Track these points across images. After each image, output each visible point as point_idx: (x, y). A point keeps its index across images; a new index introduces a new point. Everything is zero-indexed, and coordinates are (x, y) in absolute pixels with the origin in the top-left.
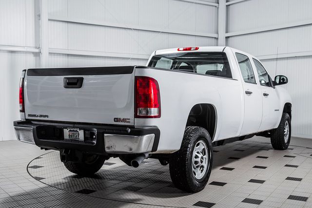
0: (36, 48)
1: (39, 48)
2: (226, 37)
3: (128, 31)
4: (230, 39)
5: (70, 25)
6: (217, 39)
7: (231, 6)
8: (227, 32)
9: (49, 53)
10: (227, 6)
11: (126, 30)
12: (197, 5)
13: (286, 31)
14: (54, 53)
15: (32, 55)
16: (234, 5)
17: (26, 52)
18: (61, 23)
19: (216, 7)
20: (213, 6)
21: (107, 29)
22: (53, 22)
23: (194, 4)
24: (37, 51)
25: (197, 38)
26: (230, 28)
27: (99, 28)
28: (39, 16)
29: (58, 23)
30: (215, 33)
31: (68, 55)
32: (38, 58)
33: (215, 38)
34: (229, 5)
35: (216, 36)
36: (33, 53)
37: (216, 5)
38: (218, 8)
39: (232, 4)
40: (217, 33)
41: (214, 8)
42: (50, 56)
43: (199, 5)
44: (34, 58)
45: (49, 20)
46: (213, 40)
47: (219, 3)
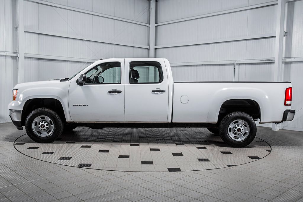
0: (14, 53)
1: (16, 53)
2: (155, 49)
3: (85, 42)
4: (158, 50)
5: (40, 36)
6: (149, 49)
7: (158, 27)
8: (156, 45)
9: (25, 57)
10: (156, 27)
11: (83, 41)
12: (135, 24)
13: (196, 46)
14: (28, 57)
15: (11, 58)
16: (161, 26)
17: (6, 56)
18: (33, 35)
19: (148, 26)
20: (146, 26)
21: (69, 40)
22: (27, 33)
23: (132, 24)
24: (15, 55)
25: (135, 49)
26: (158, 43)
27: (63, 39)
28: (17, 28)
29: (31, 34)
30: (147, 46)
31: (39, 59)
32: (15, 60)
33: (147, 49)
34: (157, 26)
35: (148, 47)
36: (11, 56)
37: (148, 25)
38: (149, 27)
39: (159, 25)
40: (149, 45)
41: (147, 27)
42: (25, 59)
43: (136, 25)
44: (12, 60)
45: (24, 32)
46: (146, 50)
47: (150, 24)
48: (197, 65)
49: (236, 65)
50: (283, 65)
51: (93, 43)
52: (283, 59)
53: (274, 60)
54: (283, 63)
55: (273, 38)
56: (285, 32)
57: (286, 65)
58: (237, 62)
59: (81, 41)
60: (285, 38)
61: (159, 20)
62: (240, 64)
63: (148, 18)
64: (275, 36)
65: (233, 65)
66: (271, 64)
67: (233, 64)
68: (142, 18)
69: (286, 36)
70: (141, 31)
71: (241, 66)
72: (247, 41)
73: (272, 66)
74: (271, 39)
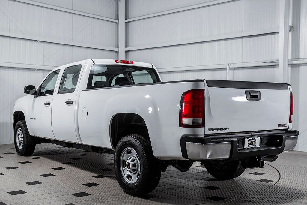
2: (126, 51)
4: (129, 52)
6: (117, 52)
7: (129, 23)
8: (126, 47)
10: (127, 23)
12: (99, 20)
16: (134, 22)
19: (116, 23)
20: (113, 22)
23: (96, 20)
25: (100, 51)
26: (130, 43)
34: (128, 22)
35: (116, 49)
37: (117, 21)
38: (118, 24)
39: (131, 21)
40: (118, 47)
41: (115, 24)
43: (101, 21)
46: (115, 53)
47: (119, 20)
48: (180, 71)
49: (230, 70)
50: (290, 68)
51: (45, 44)
52: (290, 60)
53: (278, 62)
54: (289, 66)
55: (275, 35)
56: (291, 27)
57: (293, 68)
58: (231, 66)
59: (29, 42)
60: (290, 34)
61: (130, 15)
62: (235, 69)
63: (116, 12)
64: (279, 32)
65: (227, 70)
66: (274, 67)
67: (227, 68)
68: (108, 12)
69: (292, 32)
70: (107, 29)
71: (236, 71)
72: (243, 39)
73: (275, 69)
74: (273, 36)
